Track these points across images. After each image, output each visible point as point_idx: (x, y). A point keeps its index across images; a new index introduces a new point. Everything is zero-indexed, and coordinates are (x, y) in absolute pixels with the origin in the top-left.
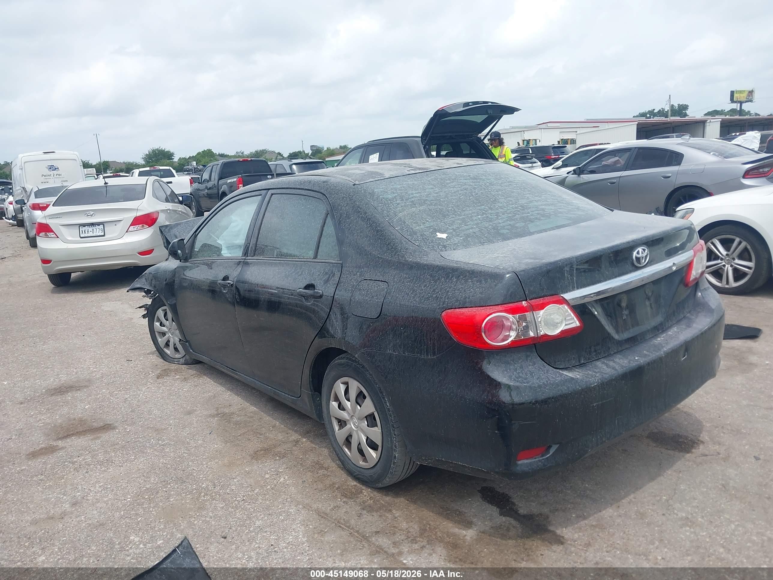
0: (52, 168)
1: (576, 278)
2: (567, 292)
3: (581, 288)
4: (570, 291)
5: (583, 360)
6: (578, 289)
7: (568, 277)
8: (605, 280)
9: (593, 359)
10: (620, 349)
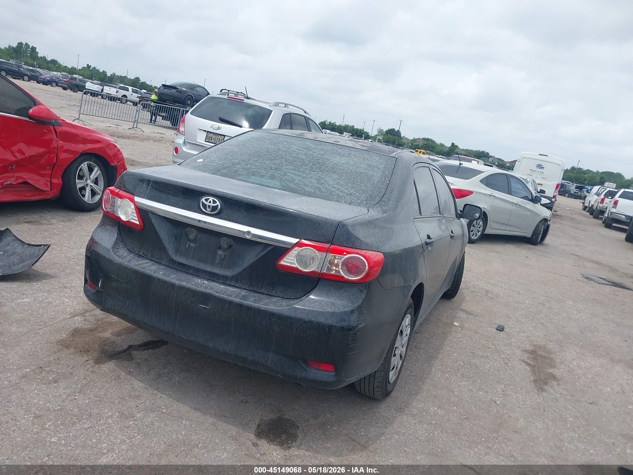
0: (540, 166)
1: (149, 191)
2: (139, 197)
3: (149, 199)
4: (141, 197)
5: (141, 252)
6: (146, 199)
7: (144, 188)
8: (169, 205)
9: (148, 257)
10: (171, 265)
